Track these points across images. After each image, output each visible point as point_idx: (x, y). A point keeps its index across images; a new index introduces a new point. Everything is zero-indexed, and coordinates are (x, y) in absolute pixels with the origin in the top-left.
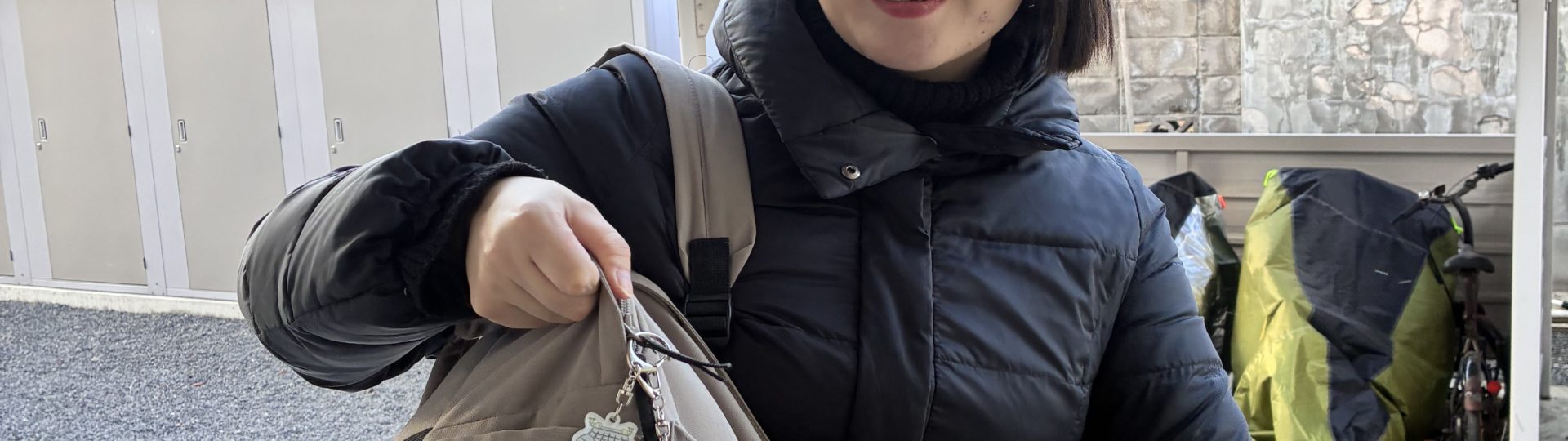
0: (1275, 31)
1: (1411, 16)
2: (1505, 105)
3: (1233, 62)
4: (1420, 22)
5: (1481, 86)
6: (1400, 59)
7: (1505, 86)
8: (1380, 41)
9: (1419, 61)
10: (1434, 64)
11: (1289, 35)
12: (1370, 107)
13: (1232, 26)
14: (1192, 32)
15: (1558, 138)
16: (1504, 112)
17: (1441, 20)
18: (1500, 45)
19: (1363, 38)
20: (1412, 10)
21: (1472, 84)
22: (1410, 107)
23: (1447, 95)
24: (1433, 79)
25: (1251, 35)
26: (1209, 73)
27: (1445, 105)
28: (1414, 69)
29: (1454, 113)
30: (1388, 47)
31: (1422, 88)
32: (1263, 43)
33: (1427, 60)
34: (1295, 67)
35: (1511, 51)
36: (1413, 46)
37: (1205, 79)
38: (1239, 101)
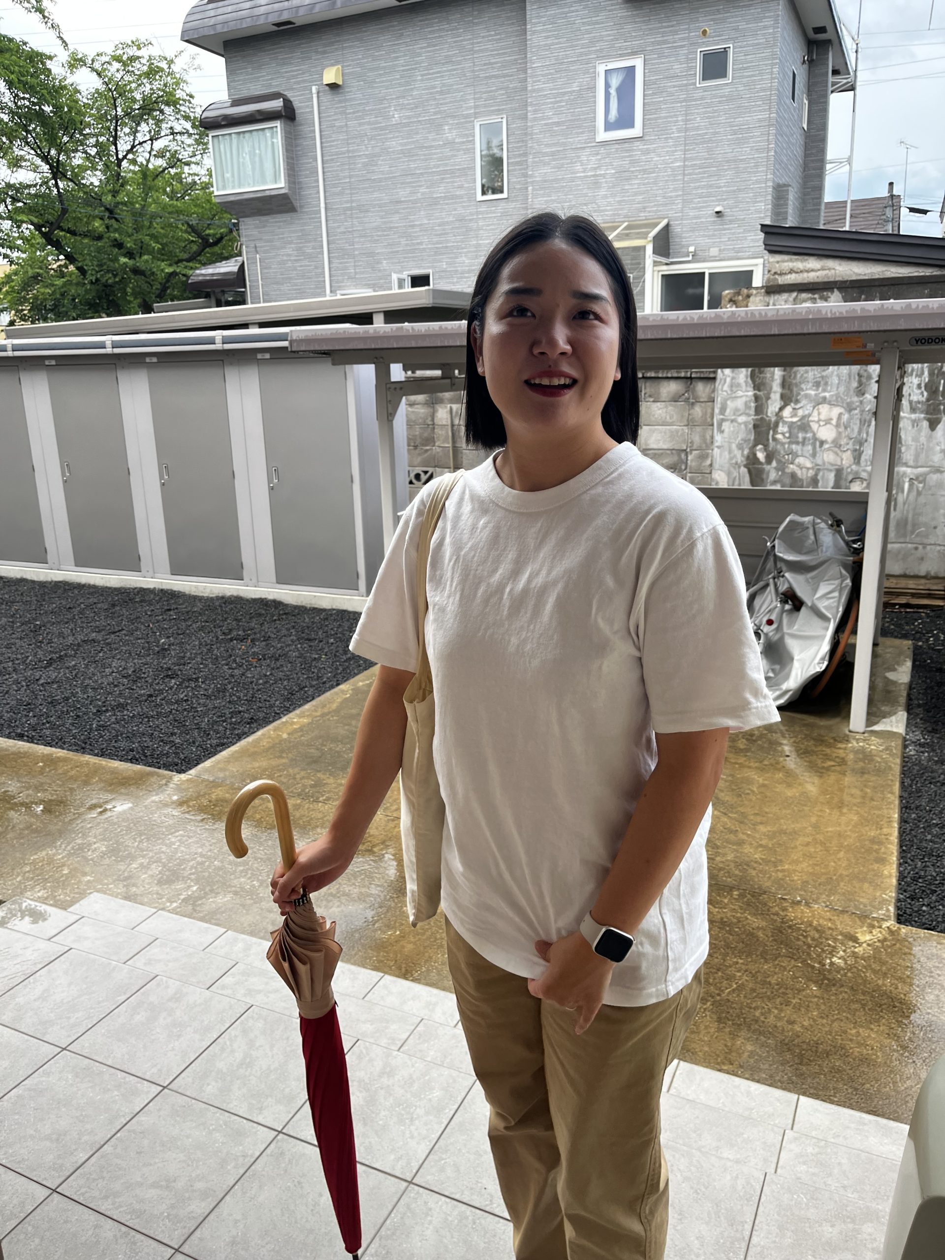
0: (736, 424)
1: (815, 417)
2: (864, 471)
3: (708, 441)
4: (819, 420)
5: (852, 460)
6: (807, 442)
7: (866, 461)
8: (796, 431)
9: (818, 444)
10: (826, 446)
11: (743, 426)
12: (787, 470)
13: (709, 420)
14: (686, 423)
15: (894, 492)
16: (864, 475)
17: (831, 419)
18: (865, 436)
19: (786, 429)
20: (815, 413)
21: (847, 459)
22: (811, 471)
23: (832, 465)
24: (825, 455)
25: (720, 425)
26: (695, 447)
27: (831, 471)
28: (814, 448)
29: (836, 476)
30: (800, 435)
31: (819, 462)
32: (727, 430)
33: (822, 443)
34: (745, 446)
35: (871, 440)
36: (814, 434)
37: (691, 450)
38: (711, 465)
